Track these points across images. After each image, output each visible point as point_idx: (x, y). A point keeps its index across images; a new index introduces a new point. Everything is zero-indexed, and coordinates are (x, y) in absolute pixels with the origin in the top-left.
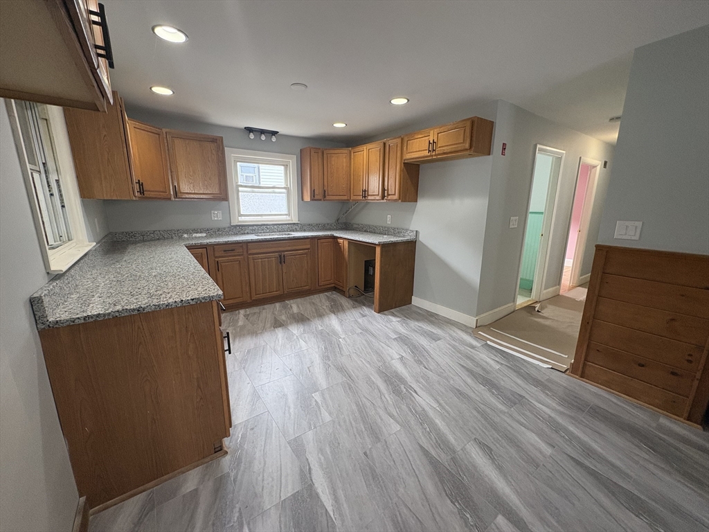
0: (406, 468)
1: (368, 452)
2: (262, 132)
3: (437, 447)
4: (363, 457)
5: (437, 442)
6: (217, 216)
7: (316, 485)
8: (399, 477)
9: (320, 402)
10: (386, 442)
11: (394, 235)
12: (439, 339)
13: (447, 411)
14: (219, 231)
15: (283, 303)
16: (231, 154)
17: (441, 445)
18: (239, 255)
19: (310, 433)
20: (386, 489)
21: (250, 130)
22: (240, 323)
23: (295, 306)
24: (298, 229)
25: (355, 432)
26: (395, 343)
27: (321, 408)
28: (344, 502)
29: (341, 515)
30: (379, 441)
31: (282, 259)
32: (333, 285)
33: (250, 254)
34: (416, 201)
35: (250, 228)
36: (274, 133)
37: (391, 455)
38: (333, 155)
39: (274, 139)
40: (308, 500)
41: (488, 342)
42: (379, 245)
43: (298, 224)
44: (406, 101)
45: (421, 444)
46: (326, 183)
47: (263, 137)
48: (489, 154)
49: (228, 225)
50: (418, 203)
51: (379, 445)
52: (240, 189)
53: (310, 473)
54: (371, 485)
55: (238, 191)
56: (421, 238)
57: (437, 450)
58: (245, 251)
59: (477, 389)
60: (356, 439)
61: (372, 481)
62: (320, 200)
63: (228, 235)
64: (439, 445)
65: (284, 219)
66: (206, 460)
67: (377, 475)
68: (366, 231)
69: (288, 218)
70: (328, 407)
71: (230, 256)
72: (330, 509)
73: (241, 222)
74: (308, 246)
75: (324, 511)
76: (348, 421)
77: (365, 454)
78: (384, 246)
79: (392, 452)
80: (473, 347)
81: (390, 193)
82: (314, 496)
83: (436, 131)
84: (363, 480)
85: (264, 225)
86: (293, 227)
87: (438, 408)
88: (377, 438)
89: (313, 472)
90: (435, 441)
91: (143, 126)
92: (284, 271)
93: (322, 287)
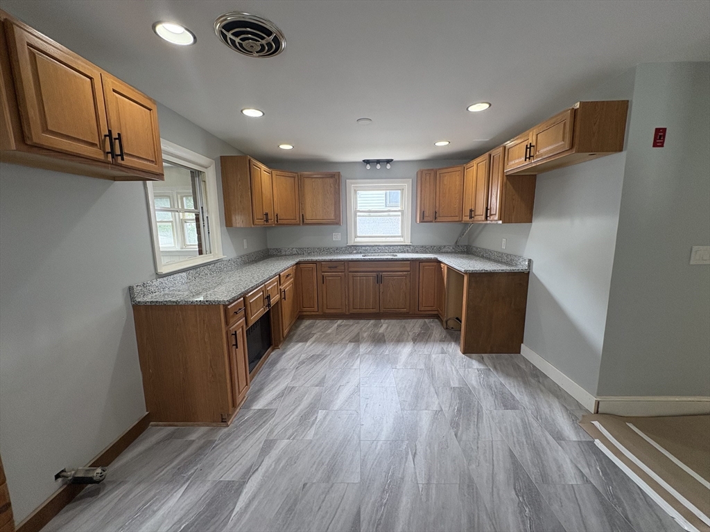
0: (322, 522)
1: (308, 485)
2: (378, 162)
3: (373, 525)
4: (301, 485)
5: (380, 519)
6: (337, 238)
7: (247, 485)
8: (309, 525)
9: (318, 420)
10: (332, 487)
11: (507, 264)
12: (514, 408)
13: (428, 495)
14: (338, 250)
15: (377, 321)
16: (351, 185)
17: (380, 527)
18: (341, 272)
19: (285, 442)
20: (287, 527)
21: (367, 162)
22: (329, 331)
23: (385, 326)
24: (410, 251)
25: (317, 461)
26: (448, 392)
27: (315, 425)
28: (249, 513)
29: (238, 520)
30: (328, 482)
31: (379, 279)
32: (436, 313)
33: (350, 272)
34: (531, 221)
35: (363, 248)
36: (389, 161)
37: (323, 501)
38: (445, 174)
39: (388, 166)
40: (233, 492)
41: (598, 442)
42: (466, 272)
43: (410, 245)
44: (487, 106)
45: (362, 510)
46: (437, 205)
47: (378, 166)
48: (621, 150)
49: (345, 245)
50: (533, 224)
51: (323, 485)
52: (358, 214)
53: (253, 473)
54: (280, 514)
55: (356, 215)
56: (536, 270)
57: (371, 527)
58: (346, 268)
59: (501, 493)
60: (311, 467)
61: (285, 511)
62: (431, 222)
63: (344, 253)
64: (378, 525)
65: (399, 241)
66: (214, 424)
67: (294, 510)
68: (483, 257)
69: (402, 239)
70: (319, 427)
71: (333, 272)
72: (237, 509)
73: (357, 242)
74: (408, 269)
75: (232, 508)
76: (322, 447)
77: (305, 485)
78: (473, 275)
79: (326, 499)
80: (559, 437)
81: (492, 213)
82: (238, 492)
83: (535, 131)
84: (280, 506)
85: (376, 246)
86: (404, 248)
87: (421, 486)
88: (329, 477)
89: (256, 474)
90: (378, 517)
91: (283, 173)
92: (381, 290)
93: (422, 313)
